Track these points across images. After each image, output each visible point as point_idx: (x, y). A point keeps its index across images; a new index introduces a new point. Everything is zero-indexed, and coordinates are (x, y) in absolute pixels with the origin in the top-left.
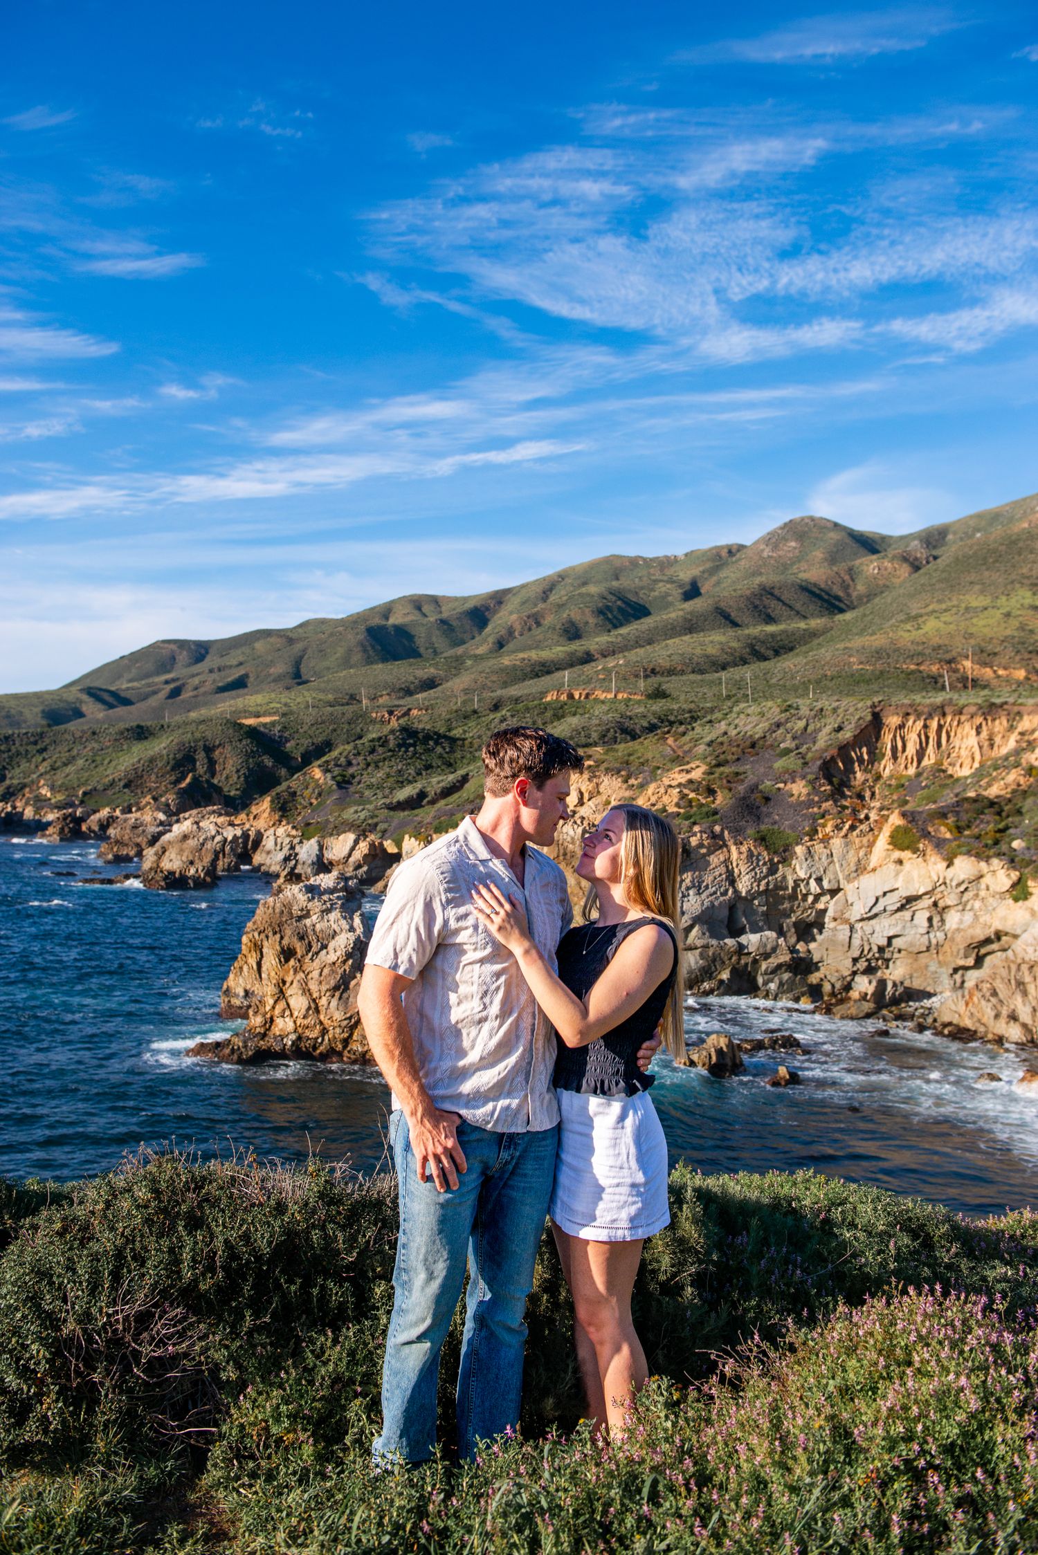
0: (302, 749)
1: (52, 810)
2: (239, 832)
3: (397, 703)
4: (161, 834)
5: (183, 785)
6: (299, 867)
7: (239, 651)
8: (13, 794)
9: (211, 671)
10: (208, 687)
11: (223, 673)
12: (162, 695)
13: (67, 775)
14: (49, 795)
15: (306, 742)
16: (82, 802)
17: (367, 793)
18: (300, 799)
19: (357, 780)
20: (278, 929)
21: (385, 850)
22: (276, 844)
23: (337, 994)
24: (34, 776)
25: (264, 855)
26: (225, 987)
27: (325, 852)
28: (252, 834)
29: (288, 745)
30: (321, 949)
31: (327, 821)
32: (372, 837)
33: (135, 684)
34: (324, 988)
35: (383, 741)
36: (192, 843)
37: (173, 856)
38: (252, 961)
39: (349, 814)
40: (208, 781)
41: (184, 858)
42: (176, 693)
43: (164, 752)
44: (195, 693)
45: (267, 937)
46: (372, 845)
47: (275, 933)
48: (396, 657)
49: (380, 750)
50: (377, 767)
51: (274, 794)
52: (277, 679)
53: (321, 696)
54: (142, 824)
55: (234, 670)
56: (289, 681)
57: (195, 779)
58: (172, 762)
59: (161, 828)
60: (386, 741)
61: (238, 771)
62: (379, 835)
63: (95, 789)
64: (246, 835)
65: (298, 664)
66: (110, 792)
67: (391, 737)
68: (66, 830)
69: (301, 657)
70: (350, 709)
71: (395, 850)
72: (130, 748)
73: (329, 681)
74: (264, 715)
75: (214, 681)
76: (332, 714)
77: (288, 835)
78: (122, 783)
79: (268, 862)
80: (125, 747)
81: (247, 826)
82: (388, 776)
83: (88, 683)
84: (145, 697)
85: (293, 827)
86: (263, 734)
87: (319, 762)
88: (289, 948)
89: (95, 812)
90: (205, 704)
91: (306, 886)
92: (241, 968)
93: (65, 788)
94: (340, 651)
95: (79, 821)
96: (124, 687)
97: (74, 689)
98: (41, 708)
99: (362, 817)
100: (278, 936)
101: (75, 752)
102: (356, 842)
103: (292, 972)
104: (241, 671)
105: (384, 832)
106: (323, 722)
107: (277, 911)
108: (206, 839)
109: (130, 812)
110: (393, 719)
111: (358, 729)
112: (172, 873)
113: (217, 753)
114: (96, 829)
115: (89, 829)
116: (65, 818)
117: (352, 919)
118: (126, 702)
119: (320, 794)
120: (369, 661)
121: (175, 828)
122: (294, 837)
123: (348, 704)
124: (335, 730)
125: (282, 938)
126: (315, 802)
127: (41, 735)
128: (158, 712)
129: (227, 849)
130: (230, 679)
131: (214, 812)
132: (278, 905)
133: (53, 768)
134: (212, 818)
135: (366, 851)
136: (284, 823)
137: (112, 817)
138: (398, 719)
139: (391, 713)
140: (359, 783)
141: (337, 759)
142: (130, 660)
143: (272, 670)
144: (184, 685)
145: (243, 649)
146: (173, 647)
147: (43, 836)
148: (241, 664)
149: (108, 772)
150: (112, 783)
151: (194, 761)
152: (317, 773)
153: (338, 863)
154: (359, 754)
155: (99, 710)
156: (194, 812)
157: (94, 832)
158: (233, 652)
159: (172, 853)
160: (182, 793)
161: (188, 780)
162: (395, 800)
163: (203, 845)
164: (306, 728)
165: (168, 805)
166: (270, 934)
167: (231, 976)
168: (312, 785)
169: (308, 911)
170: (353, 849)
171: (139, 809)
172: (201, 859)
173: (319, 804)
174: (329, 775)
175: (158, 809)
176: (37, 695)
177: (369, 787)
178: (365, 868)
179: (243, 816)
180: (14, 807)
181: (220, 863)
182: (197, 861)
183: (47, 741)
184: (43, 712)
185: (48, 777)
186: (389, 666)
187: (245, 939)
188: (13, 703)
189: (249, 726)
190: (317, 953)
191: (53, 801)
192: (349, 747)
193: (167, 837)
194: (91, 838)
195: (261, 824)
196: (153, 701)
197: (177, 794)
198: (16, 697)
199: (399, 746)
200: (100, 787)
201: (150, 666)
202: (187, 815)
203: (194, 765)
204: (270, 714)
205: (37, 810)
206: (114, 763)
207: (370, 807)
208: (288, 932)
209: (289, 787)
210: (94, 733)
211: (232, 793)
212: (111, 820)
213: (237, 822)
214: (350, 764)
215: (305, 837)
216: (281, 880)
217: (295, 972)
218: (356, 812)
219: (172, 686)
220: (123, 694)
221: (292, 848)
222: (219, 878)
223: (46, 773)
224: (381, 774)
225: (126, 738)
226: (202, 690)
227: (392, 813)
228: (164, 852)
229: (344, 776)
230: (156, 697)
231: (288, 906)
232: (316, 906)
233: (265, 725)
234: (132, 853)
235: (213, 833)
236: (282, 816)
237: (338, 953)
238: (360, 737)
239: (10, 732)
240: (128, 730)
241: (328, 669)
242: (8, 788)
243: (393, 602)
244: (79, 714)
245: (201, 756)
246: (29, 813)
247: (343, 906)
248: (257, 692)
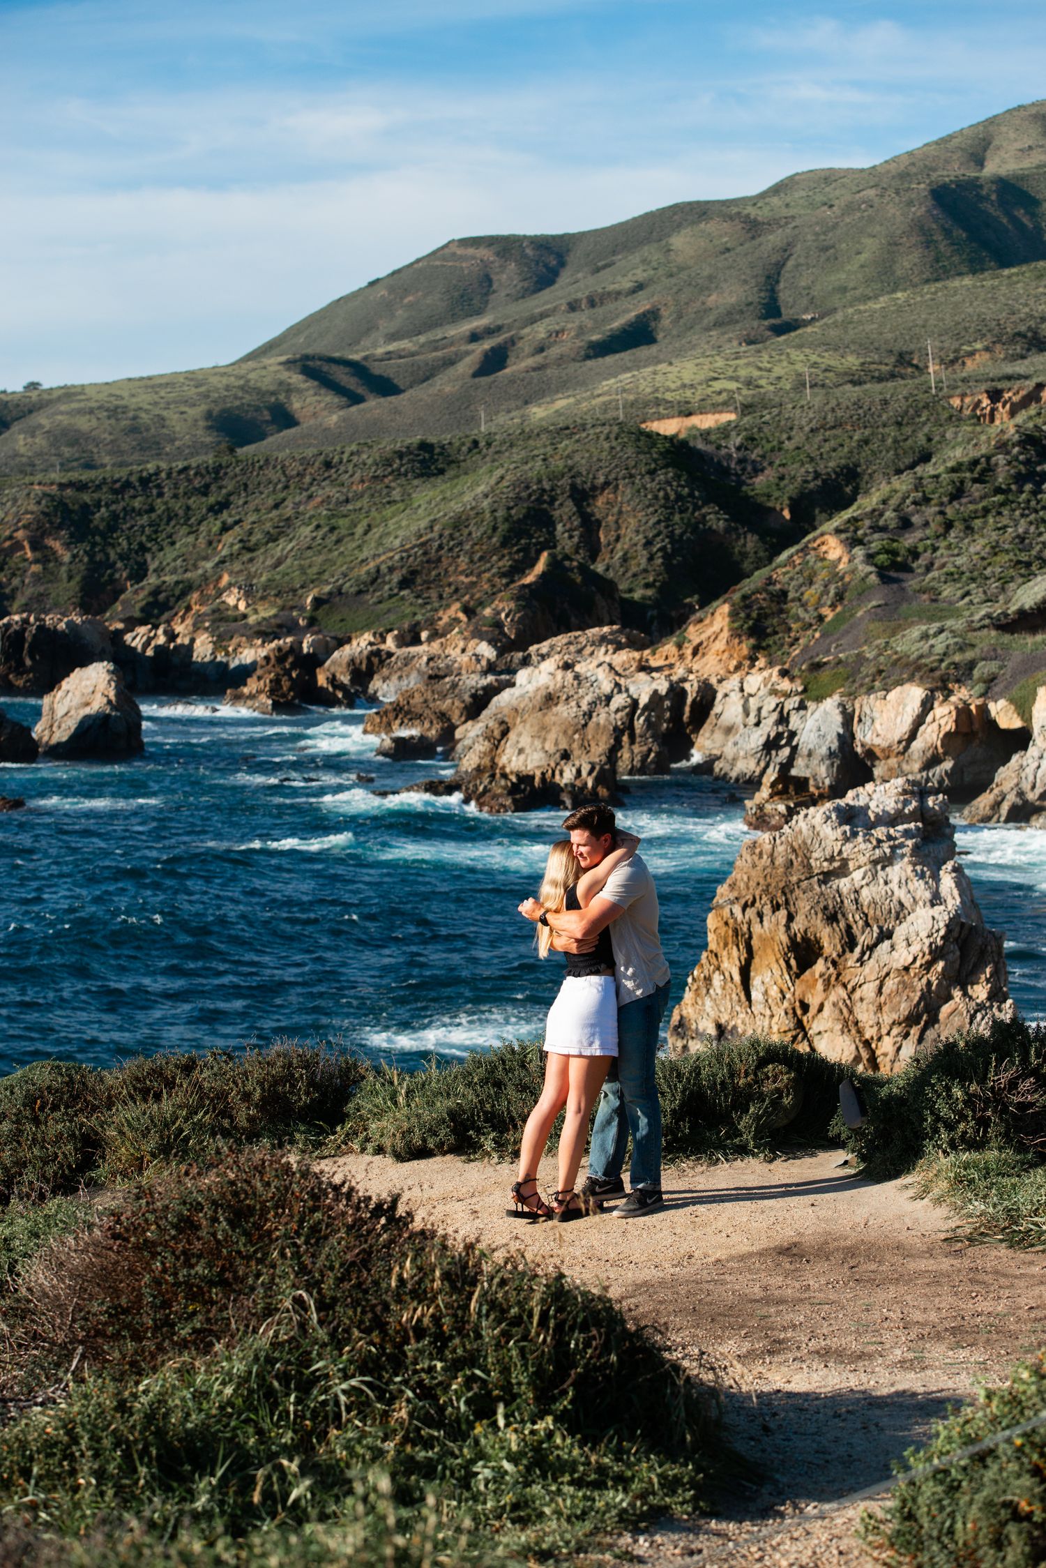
0: (791, 489)
1: (250, 639)
2: (663, 687)
3: (1009, 369)
4: (490, 692)
5: (529, 579)
6: (800, 762)
7: (635, 258)
8: (165, 607)
9: (573, 307)
10: (568, 344)
11: (600, 311)
12: (466, 366)
13: (279, 563)
14: (242, 606)
15: (800, 472)
16: (312, 621)
17: (947, 591)
18: (795, 609)
19: (922, 561)
20: (783, 901)
21: (993, 723)
22: (747, 713)
23: (915, 1031)
24: (209, 565)
25: (718, 736)
26: (675, 1018)
27: (857, 728)
28: (691, 689)
29: (760, 480)
30: (880, 940)
31: (860, 658)
32: (962, 694)
33: (405, 344)
34: (887, 1018)
35: (981, 470)
36: (565, 712)
37: (525, 741)
38: (731, 966)
39: (909, 641)
40: (583, 569)
41: (549, 746)
42: (494, 361)
43: (485, 503)
44: (539, 359)
45: (760, 915)
46: (963, 713)
47: (776, 908)
48: (1005, 259)
49: (976, 490)
50: (969, 529)
51: (737, 596)
52: (725, 321)
53: (830, 359)
54: (449, 671)
55: (624, 303)
56: (756, 325)
57: (554, 564)
58: (503, 528)
59: (490, 678)
60: (989, 469)
61: (648, 543)
62: (980, 688)
63: (339, 592)
64: (677, 692)
65: (771, 280)
66: (371, 599)
67: (1001, 459)
68: (286, 684)
69: (780, 266)
70: (899, 391)
71: (1017, 723)
72: (406, 498)
73: (847, 322)
74: (704, 407)
75: (581, 330)
76: (858, 404)
77: (774, 692)
78: (396, 577)
79: (729, 751)
80: (396, 494)
81: (679, 672)
82: (995, 549)
83: (302, 346)
84: (427, 375)
85: (784, 673)
86: (700, 455)
87: (836, 522)
88: (805, 939)
89: (342, 642)
90: (563, 386)
91: (838, 809)
92: (708, 980)
93: (275, 590)
94: (871, 247)
95: (313, 662)
96: (380, 351)
97: (273, 361)
98: (203, 407)
99: (940, 649)
100: (782, 913)
101: (288, 510)
102: (927, 706)
103: (820, 986)
104: (641, 305)
105: (990, 680)
106: (838, 424)
107: (780, 861)
108: (593, 704)
109: (416, 641)
110: (1002, 411)
111: (921, 438)
112: (525, 779)
113: (600, 502)
114: (345, 679)
115: (333, 680)
116: (281, 656)
117: (936, 878)
118: (385, 387)
119: (840, 597)
120: (940, 272)
121: (522, 676)
122: (788, 695)
123: (893, 376)
124: (866, 442)
125: (790, 918)
126: (829, 614)
127: (217, 472)
128: (460, 407)
129: (639, 723)
130: (616, 324)
131: (603, 639)
132: (781, 849)
133: (248, 548)
134: (601, 654)
135: (949, 725)
136: (761, 662)
137: (377, 653)
138: (1013, 413)
139: (995, 396)
140: (929, 567)
141: (876, 513)
142: (391, 289)
143: (713, 299)
144: (512, 341)
145: (646, 251)
146: (484, 253)
147: (238, 698)
148: (640, 287)
149: (366, 553)
150: (376, 578)
151: (550, 523)
152: (834, 549)
153: (887, 755)
154: (926, 500)
155: (329, 408)
156: (561, 640)
157: (342, 687)
158: (621, 261)
159: (522, 736)
160: (529, 597)
161: (540, 567)
162: (1013, 608)
163: (589, 715)
164: (799, 438)
165: (498, 625)
166: (767, 910)
167: (688, 996)
168: (823, 575)
169: (845, 862)
170: (919, 722)
171: (435, 635)
172: (586, 748)
173: (838, 618)
174: (859, 552)
175: (478, 635)
176: (193, 378)
177: (952, 577)
178: (948, 765)
179: (669, 648)
180: (172, 636)
181: (625, 754)
182: (577, 752)
183: (230, 485)
184: (209, 415)
185: (237, 566)
186: (988, 281)
187: (712, 921)
188: (144, 399)
189: (671, 439)
190: (871, 948)
191: (252, 620)
192: (903, 484)
193: (505, 699)
194: (333, 702)
195: (709, 666)
196: (446, 384)
197: (517, 598)
198: (149, 384)
199: (1020, 479)
200: (349, 587)
201: (435, 301)
202: (544, 647)
203: (552, 533)
204: (716, 408)
205: (220, 642)
206: (376, 532)
207: (957, 624)
208: (803, 905)
209: (770, 581)
210: (328, 465)
211: (637, 595)
212: (375, 663)
213: (654, 663)
214: (906, 524)
215: (811, 694)
216: (765, 792)
217: (827, 986)
218: (925, 636)
219: (487, 345)
220: (377, 369)
221: (783, 719)
222: (624, 788)
223: (232, 557)
224: (978, 546)
225: (398, 474)
226: (554, 352)
227: (1007, 638)
228: (505, 733)
229: (894, 553)
230: (451, 372)
231: (801, 852)
232: (860, 851)
233: (705, 435)
234: (432, 733)
235: (607, 687)
236: (756, 648)
237: (915, 948)
238: (925, 457)
239: (151, 467)
240: (400, 455)
241: (844, 290)
242: (156, 592)
243: (992, 121)
244: (284, 419)
245: (565, 511)
246: (203, 649)
247: (916, 850)
248: (680, 353)
